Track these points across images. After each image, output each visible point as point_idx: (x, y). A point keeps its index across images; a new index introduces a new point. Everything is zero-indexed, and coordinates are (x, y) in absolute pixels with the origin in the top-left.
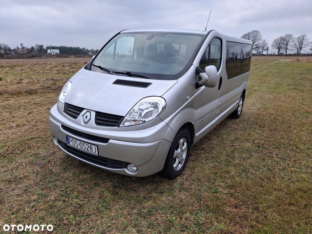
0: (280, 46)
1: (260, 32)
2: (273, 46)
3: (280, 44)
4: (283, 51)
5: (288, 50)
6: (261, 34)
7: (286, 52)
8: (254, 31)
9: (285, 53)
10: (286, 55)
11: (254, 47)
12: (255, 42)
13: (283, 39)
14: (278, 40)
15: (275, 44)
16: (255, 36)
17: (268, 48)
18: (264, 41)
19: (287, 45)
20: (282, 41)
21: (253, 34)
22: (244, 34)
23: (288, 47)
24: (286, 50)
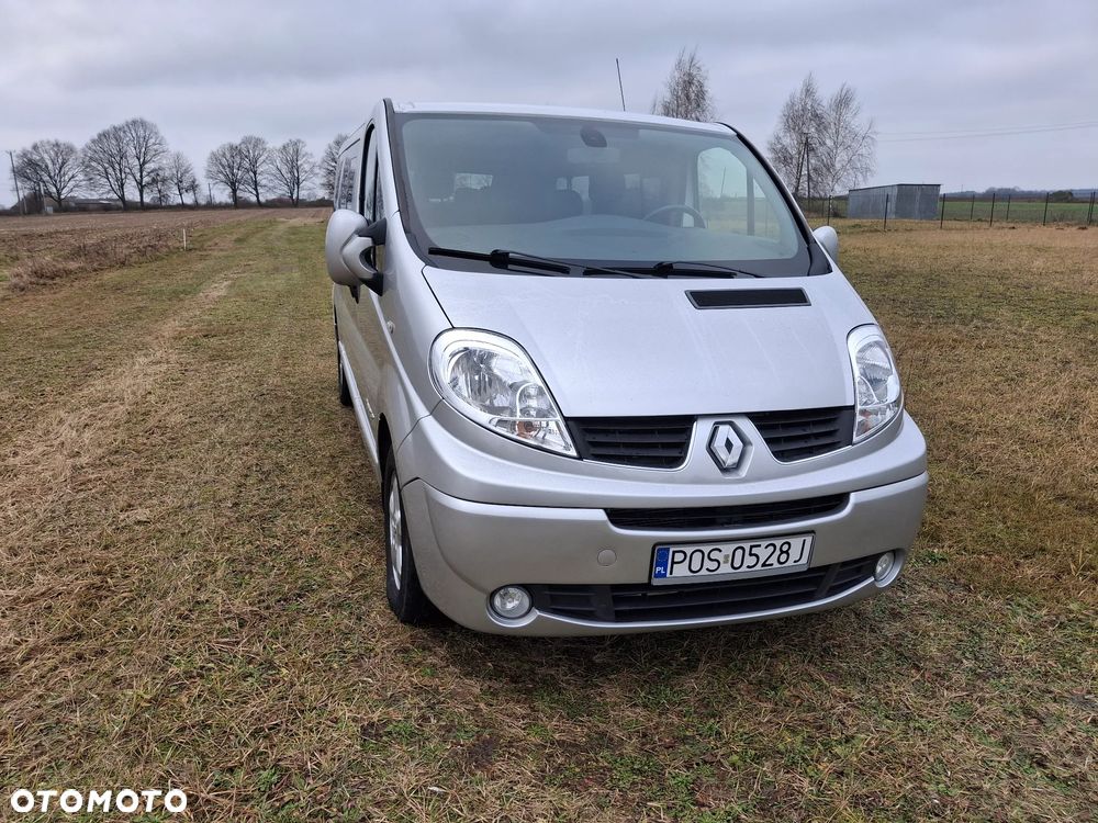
0: (233, 175)
1: (155, 126)
2: (210, 175)
3: (231, 168)
4: (247, 194)
5: (260, 190)
6: (162, 133)
7: (257, 196)
8: (134, 122)
9: (254, 199)
10: (259, 205)
11: (146, 179)
12: (144, 163)
13: (235, 150)
14: (224, 155)
15: (214, 169)
16: (142, 140)
17: (194, 182)
18: (178, 157)
19: (255, 173)
20: (238, 160)
21: (133, 132)
22: (100, 131)
23: (259, 178)
24: (256, 189)
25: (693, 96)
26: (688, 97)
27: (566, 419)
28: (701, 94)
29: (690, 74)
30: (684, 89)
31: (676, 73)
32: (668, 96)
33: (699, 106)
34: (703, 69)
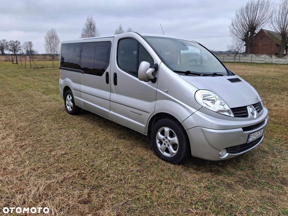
25: (92, 28)
26: (91, 29)
27: (231, 109)
28: (94, 28)
29: (91, 22)
30: (90, 26)
31: (87, 22)
32: (85, 28)
33: (94, 31)
34: (94, 21)
